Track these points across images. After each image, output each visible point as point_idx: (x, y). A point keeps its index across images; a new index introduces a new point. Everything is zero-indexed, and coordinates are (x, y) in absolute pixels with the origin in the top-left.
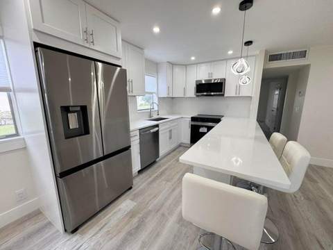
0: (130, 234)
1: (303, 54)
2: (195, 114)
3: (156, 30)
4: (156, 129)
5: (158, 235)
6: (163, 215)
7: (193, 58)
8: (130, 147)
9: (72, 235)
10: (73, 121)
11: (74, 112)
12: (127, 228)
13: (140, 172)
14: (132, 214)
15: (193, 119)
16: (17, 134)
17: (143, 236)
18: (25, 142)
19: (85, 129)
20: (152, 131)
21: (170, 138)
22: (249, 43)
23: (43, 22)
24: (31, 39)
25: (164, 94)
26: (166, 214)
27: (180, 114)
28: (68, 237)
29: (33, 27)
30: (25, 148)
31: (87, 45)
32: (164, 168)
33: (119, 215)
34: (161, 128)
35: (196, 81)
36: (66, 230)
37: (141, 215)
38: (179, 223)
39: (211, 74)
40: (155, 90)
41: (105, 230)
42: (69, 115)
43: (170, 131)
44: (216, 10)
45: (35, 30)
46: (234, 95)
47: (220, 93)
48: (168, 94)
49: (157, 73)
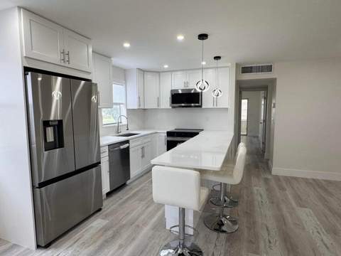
0: (106, 241)
1: (269, 69)
2: (171, 129)
3: (127, 45)
4: (126, 145)
5: (134, 239)
6: (138, 226)
7: (166, 66)
8: (100, 163)
11: (51, 126)
12: (103, 238)
13: (109, 194)
14: (105, 229)
15: (169, 134)
17: (119, 241)
19: (59, 143)
20: (122, 147)
21: (143, 156)
22: (217, 58)
23: (32, 49)
24: (22, 64)
26: (141, 225)
27: (154, 128)
29: (25, 55)
31: (63, 64)
32: (136, 190)
33: (92, 231)
34: (132, 145)
35: (171, 90)
36: (38, 246)
37: (114, 229)
38: (153, 229)
39: (186, 83)
40: (124, 102)
41: (80, 242)
42: (47, 129)
43: (143, 148)
44: (180, 38)
45: (26, 57)
46: (212, 107)
47: (197, 105)
48: (140, 105)
49: (125, 80)
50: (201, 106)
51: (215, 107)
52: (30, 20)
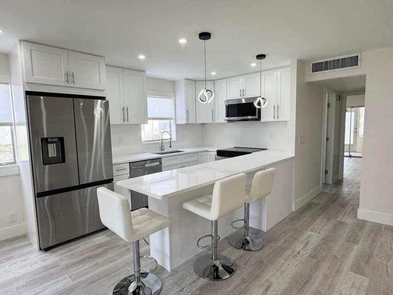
1: (354, 61)
3: (142, 57)
4: (156, 164)
5: (111, 262)
7: (213, 73)
8: (112, 180)
9: (43, 253)
10: (52, 151)
11: (53, 142)
14: (100, 246)
15: (219, 153)
16: (15, 163)
18: (19, 168)
19: (62, 157)
22: (260, 57)
23: (33, 75)
24: (24, 89)
28: (41, 253)
29: (25, 81)
30: (19, 174)
31: (68, 85)
33: (89, 245)
35: (226, 101)
36: (40, 249)
37: (107, 247)
40: (173, 117)
42: (49, 145)
44: (183, 41)
45: (27, 83)
46: (273, 120)
47: (254, 117)
48: (188, 120)
50: (259, 119)
51: (276, 120)
52: (31, 50)
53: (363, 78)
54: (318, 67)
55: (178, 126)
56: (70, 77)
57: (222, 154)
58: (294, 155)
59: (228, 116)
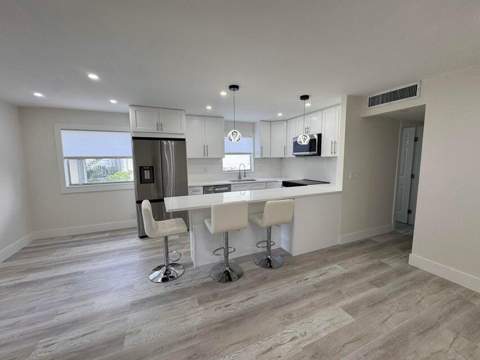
1: (411, 91)
3: (209, 108)
7: (280, 114)
10: (147, 174)
11: (148, 170)
19: (152, 180)
22: (305, 97)
23: (137, 127)
24: (132, 136)
25: (258, 156)
31: (158, 131)
35: (293, 139)
39: (307, 129)
40: (252, 152)
42: (144, 171)
45: (133, 132)
46: (330, 155)
47: (312, 153)
48: (262, 154)
49: (254, 131)
50: (319, 154)
51: (333, 155)
52: (136, 110)
53: (422, 109)
54: (374, 101)
55: (255, 159)
56: (159, 126)
57: (286, 184)
58: (341, 190)
59: (295, 151)
